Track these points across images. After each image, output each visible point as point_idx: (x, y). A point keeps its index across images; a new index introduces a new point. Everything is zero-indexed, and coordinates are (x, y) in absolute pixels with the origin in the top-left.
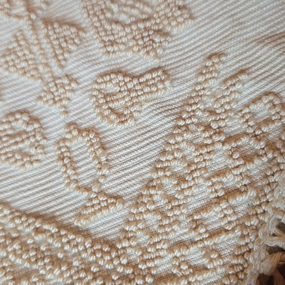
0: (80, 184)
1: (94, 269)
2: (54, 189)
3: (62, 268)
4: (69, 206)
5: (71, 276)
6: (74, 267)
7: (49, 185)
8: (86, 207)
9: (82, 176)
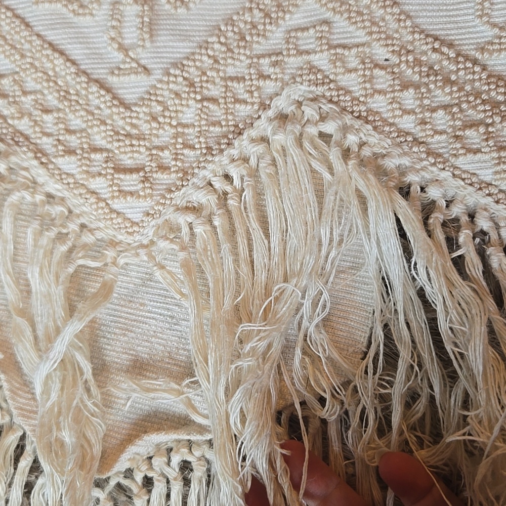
0: (492, 20)
1: (484, 96)
2: (459, 19)
3: (453, 89)
4: (471, 38)
5: (459, 98)
6: (465, 90)
7: (455, 13)
8: (492, 44)
9: (496, 13)
